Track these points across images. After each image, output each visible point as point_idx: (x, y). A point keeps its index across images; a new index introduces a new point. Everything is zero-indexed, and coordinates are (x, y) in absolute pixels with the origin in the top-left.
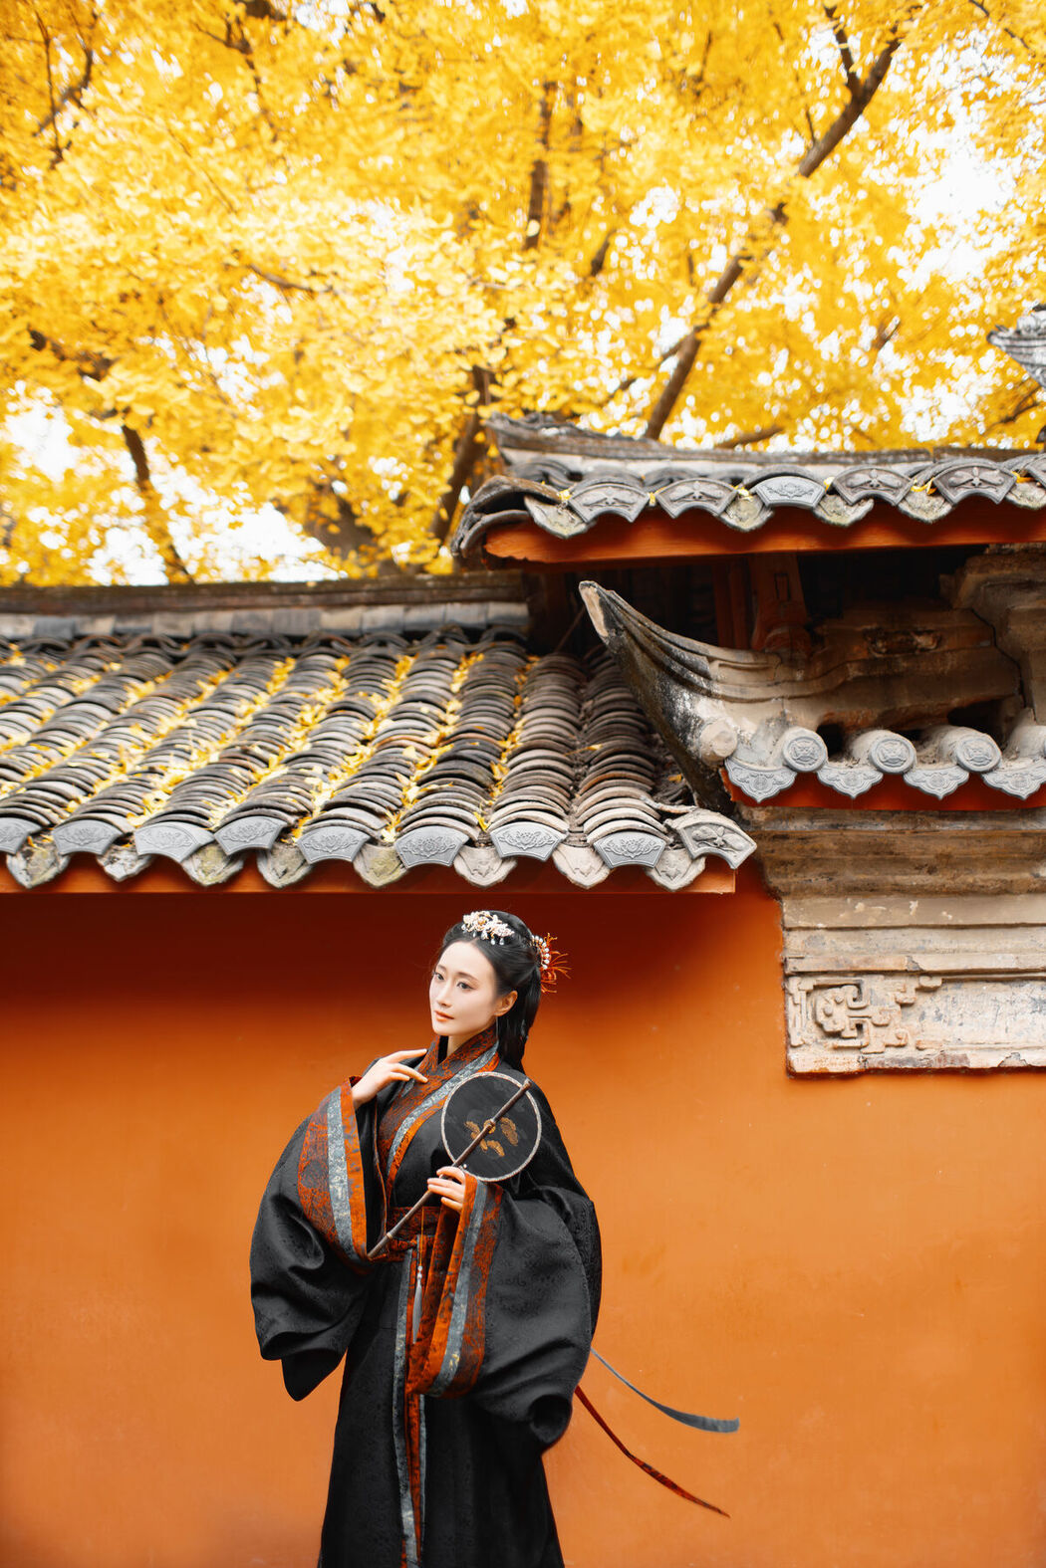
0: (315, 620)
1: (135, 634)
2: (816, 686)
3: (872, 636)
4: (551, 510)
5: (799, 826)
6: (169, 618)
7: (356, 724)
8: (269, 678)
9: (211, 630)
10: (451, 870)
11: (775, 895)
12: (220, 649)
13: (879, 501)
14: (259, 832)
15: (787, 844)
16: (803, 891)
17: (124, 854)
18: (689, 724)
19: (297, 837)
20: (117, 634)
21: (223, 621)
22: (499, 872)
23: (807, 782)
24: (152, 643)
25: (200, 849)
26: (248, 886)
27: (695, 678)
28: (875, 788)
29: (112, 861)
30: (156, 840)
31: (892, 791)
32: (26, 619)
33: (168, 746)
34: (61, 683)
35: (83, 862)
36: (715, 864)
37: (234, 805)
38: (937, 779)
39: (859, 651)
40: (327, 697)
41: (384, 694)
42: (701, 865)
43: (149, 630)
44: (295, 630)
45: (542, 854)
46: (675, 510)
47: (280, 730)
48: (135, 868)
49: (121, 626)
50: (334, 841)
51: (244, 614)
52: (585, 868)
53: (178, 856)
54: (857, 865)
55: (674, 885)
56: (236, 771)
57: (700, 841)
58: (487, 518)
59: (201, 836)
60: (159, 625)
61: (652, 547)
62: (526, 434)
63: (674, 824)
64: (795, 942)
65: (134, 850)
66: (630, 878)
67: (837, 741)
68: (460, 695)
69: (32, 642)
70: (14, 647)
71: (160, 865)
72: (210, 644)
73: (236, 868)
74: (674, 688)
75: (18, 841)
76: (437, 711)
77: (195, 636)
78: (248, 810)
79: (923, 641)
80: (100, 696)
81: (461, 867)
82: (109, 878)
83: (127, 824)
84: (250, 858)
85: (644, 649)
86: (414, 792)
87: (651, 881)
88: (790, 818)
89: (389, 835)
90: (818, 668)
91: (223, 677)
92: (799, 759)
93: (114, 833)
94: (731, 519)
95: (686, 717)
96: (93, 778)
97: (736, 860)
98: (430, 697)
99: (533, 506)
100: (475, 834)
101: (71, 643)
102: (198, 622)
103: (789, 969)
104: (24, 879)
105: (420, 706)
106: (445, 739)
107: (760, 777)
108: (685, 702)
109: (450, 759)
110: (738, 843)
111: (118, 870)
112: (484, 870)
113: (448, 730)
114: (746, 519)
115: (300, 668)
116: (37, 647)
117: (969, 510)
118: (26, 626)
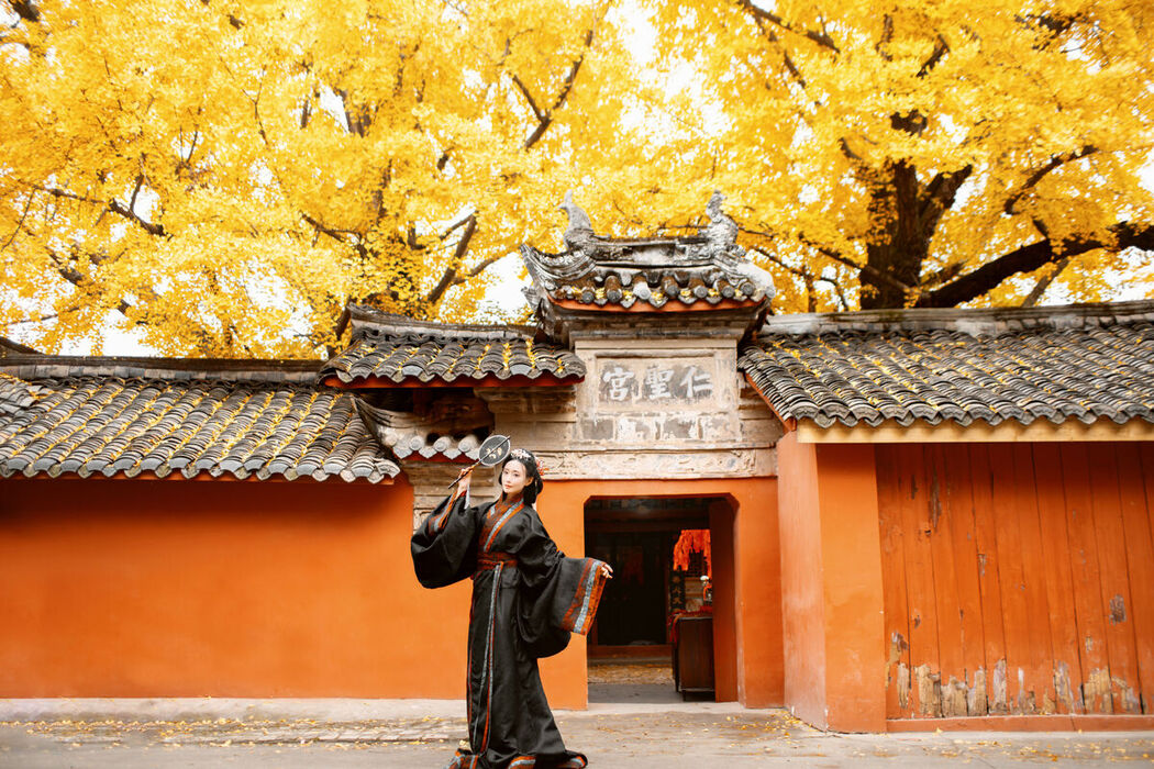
0: (282, 376)
1: (214, 379)
2: (429, 422)
3: (450, 406)
4: (343, 374)
5: (416, 465)
6: (227, 373)
7: (292, 424)
8: (264, 402)
9: (243, 379)
10: (311, 477)
11: (411, 485)
12: (247, 387)
13: (436, 375)
14: (256, 464)
15: (415, 471)
16: (419, 485)
17: (216, 469)
18: (382, 436)
19: (268, 466)
20: (207, 379)
21: (248, 375)
22: (325, 478)
23: (415, 453)
24: (221, 383)
25: (239, 469)
26: (253, 480)
27: (384, 422)
28: (434, 456)
29: (213, 472)
30: (224, 466)
31: (439, 457)
32: (171, 371)
33: (228, 431)
34: (188, 401)
35: (204, 471)
36: (387, 476)
37: (250, 454)
38: (452, 454)
39: (446, 410)
40: (284, 410)
41: (304, 409)
42: (382, 477)
43: (220, 378)
44: (275, 380)
45: (337, 473)
46: (378, 376)
47: (266, 425)
48: (220, 474)
49: (209, 376)
50: (277, 467)
51: (256, 373)
52: (349, 477)
53: (232, 471)
54: (436, 477)
55: (374, 482)
56: (250, 442)
57: (382, 470)
58: (325, 375)
59: (239, 465)
60: (224, 376)
61: (373, 385)
62: (361, 312)
63: (377, 465)
64: (418, 499)
65: (219, 469)
66: (361, 480)
67: (431, 440)
68: (331, 411)
70: (168, 383)
71: (227, 473)
72: (243, 385)
73: (249, 474)
74: (378, 425)
75: (185, 465)
76: (321, 418)
77: (237, 381)
78: (253, 457)
79: (466, 408)
80: (203, 408)
81: (314, 476)
82: (212, 477)
83: (218, 460)
84: (254, 471)
85: (368, 415)
86: (306, 450)
87: (368, 481)
88: (413, 463)
89: (295, 466)
90: (431, 416)
91: (247, 399)
92: (414, 447)
93: (214, 463)
94: (393, 379)
95: (381, 434)
96: (205, 443)
97: (393, 475)
98: (319, 413)
99: (338, 373)
100: (319, 466)
101: (190, 382)
102: (239, 375)
103: (415, 508)
104: (186, 476)
105: (315, 417)
106: (320, 431)
107: (402, 452)
108: (381, 430)
109: (319, 439)
110: (395, 470)
111: (215, 474)
112: (321, 477)
113: (323, 426)
114: (398, 379)
115: (276, 397)
116: (176, 383)
117: (462, 378)
118: (172, 374)
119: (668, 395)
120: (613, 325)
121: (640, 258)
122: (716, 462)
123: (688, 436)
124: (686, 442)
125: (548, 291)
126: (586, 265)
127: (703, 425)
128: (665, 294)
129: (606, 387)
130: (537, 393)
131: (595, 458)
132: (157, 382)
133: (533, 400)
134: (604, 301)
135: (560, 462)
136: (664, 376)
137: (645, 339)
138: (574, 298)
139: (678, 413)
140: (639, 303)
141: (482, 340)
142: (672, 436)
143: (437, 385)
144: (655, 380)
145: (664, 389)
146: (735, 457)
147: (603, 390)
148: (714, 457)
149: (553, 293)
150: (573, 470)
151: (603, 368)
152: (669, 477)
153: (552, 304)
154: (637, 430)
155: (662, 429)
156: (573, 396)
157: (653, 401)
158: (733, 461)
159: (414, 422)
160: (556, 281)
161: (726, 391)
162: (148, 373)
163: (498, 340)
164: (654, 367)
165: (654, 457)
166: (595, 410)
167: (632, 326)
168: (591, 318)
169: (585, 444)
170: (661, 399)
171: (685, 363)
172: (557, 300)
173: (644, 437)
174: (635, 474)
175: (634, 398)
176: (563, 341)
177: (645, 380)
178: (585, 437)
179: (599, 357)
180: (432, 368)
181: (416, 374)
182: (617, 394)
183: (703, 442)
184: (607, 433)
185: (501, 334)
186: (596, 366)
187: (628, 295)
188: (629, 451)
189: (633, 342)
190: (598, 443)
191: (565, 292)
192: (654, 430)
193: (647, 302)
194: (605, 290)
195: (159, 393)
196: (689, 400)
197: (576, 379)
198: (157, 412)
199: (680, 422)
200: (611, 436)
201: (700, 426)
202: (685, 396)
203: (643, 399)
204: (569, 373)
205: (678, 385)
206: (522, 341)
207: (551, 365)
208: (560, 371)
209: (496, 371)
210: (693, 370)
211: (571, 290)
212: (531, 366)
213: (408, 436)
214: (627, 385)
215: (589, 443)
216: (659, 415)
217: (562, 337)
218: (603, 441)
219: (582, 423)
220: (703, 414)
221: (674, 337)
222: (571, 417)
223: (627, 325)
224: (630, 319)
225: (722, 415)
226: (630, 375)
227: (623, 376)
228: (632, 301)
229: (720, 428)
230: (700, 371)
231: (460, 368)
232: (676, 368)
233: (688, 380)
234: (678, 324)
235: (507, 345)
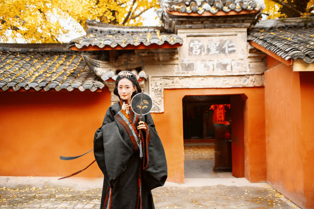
0: (62, 49)
1: (36, 51)
2: (116, 65)
3: (125, 58)
4: (78, 45)
5: (111, 83)
6: (41, 49)
7: (63, 67)
8: (54, 59)
9: (47, 51)
10: (66, 89)
11: (110, 92)
12: (49, 54)
13: (118, 44)
14: (44, 84)
15: (110, 86)
18: (96, 71)
20: (34, 51)
21: (49, 49)
22: (72, 89)
23: (111, 78)
24: (39, 53)
25: (36, 86)
26: (42, 91)
27: (97, 65)
29: (26, 88)
30: (30, 86)
32: (20, 48)
33: (36, 71)
34: (24, 60)
35: (22, 88)
36: (99, 88)
37: (42, 80)
39: (124, 60)
40: (61, 62)
41: (69, 62)
42: (97, 89)
43: (38, 51)
44: (59, 51)
45: (77, 87)
46: (93, 45)
47: (53, 68)
48: (29, 89)
49: (34, 50)
50: (51, 86)
51: (52, 48)
52: (82, 89)
53: (34, 87)
55: (93, 91)
56: (44, 75)
57: (97, 86)
58: (70, 45)
59: (36, 84)
61: (91, 49)
62: (91, 23)
63: (94, 84)
64: (113, 97)
65: (28, 86)
66: (87, 90)
67: (117, 72)
69: (21, 52)
70: (18, 53)
71: (32, 88)
72: (47, 53)
73: (41, 89)
74: (94, 67)
75: (14, 85)
76: (75, 65)
77: (45, 51)
79: (132, 59)
80: (30, 62)
81: (67, 89)
82: (26, 90)
84: (43, 87)
85: (89, 62)
86: (66, 78)
87: (90, 91)
88: (110, 82)
89: (60, 85)
90: (117, 63)
91: (48, 58)
92: (110, 76)
93: (26, 84)
95: (96, 70)
96: (25, 76)
97: (101, 88)
98: (75, 63)
99: (76, 44)
100: (70, 84)
101: (27, 52)
103: (111, 101)
104: (15, 90)
105: (73, 65)
106: (74, 70)
107: (105, 78)
108: (96, 69)
109: (73, 73)
110: (102, 86)
111: (27, 89)
112: (70, 89)
113: (75, 68)
114: (101, 46)
115: (59, 57)
116: (21, 53)
117: (129, 45)
118: (20, 50)
119: (218, 52)
120: (194, 22)
122: (238, 80)
123: (226, 70)
124: (226, 72)
125: (166, 7)
127: (233, 65)
128: (217, 8)
130: (162, 52)
131: (187, 79)
132: (14, 53)
133: (160, 55)
134: (190, 12)
135: (172, 81)
136: (216, 44)
137: (208, 28)
138: (177, 11)
139: (222, 60)
140: (205, 12)
141: (139, 32)
142: (220, 70)
143: (119, 49)
144: (212, 46)
145: (216, 50)
146: (246, 78)
147: (190, 50)
148: (237, 78)
149: (168, 8)
150: (177, 85)
151: (190, 41)
152: (218, 87)
153: (168, 13)
154: (205, 67)
155: (215, 67)
156: (177, 53)
157: (211, 55)
158: (246, 80)
159: (110, 65)
160: (169, 3)
161: (243, 50)
162: (11, 49)
163: (146, 32)
164: (211, 40)
165: (212, 78)
166: (186, 59)
167: (202, 22)
168: (185, 19)
169: (182, 73)
170: (214, 54)
171: (225, 38)
172: (170, 11)
173: (208, 70)
174: (204, 86)
175: (203, 54)
176: (172, 31)
177: (207, 46)
178: (183, 71)
179: (188, 36)
180: (116, 41)
181: (109, 44)
182: (196, 52)
183: (232, 72)
184: (192, 68)
185: (146, 30)
186: (187, 40)
187: (200, 9)
188: (201, 76)
189: (202, 29)
190: (188, 73)
191: (173, 8)
192: (212, 67)
193: (209, 11)
194: (191, 8)
195: (14, 57)
196: (226, 54)
197: (178, 45)
198: (11, 64)
199: (223, 64)
200: (193, 70)
201: (231, 65)
202: (224, 53)
203: (207, 54)
204: (176, 42)
205: (222, 48)
206: (155, 32)
207: (168, 39)
208: (172, 41)
209: (144, 42)
210: (228, 42)
211: (176, 7)
212: (159, 39)
213: (107, 71)
214: (200, 48)
215: (184, 73)
216: (214, 61)
217: (172, 29)
218: (190, 72)
219: (181, 64)
220: (233, 60)
221: (220, 27)
222: (176, 62)
223: (200, 22)
224: (202, 19)
225: (241, 60)
226: (201, 44)
227: (198, 44)
228: (202, 11)
229: (240, 66)
230: (231, 42)
231: (128, 41)
232: (221, 41)
233: (226, 46)
234: (222, 21)
235: (149, 34)
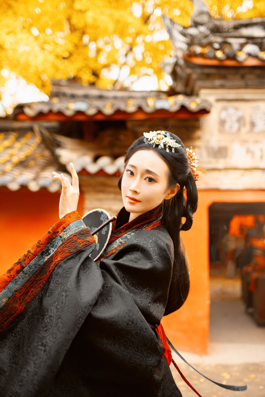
2: (95, 146)
3: (110, 136)
18: (59, 156)
28: (98, 171)
38: (111, 169)
39: (107, 139)
67: (96, 159)
74: (56, 147)
85: (49, 139)
90: (97, 143)
94: (67, 114)
114: (69, 113)
117: (119, 111)
121: (246, 32)
126: (206, 37)
129: (222, 123)
131: (216, 174)
134: (224, 57)
137: (251, 87)
138: (202, 55)
143: (100, 118)
147: (220, 124)
149: (185, 51)
151: (221, 108)
153: (186, 61)
156: (199, 127)
157: (256, 133)
164: (257, 108)
165: (259, 172)
166: (215, 138)
167: (243, 77)
172: (189, 55)
173: (252, 158)
175: (244, 130)
177: (251, 117)
178: (208, 158)
179: (218, 100)
180: (95, 103)
182: (231, 128)
184: (224, 154)
186: (218, 105)
187: (241, 53)
188: (240, 169)
190: (217, 163)
191: (195, 50)
192: (259, 154)
193: (256, 57)
194: (224, 52)
197: (204, 111)
200: (227, 157)
203: (250, 131)
204: (201, 109)
207: (187, 102)
208: (193, 106)
211: (198, 50)
213: (79, 157)
214: (239, 121)
215: (211, 163)
218: (221, 162)
219: (206, 148)
222: (198, 143)
223: (239, 77)
224: (242, 71)
226: (240, 113)
227: (235, 114)
228: (244, 57)
